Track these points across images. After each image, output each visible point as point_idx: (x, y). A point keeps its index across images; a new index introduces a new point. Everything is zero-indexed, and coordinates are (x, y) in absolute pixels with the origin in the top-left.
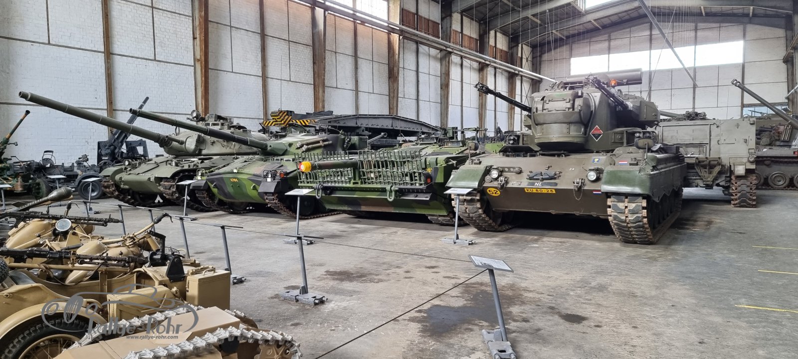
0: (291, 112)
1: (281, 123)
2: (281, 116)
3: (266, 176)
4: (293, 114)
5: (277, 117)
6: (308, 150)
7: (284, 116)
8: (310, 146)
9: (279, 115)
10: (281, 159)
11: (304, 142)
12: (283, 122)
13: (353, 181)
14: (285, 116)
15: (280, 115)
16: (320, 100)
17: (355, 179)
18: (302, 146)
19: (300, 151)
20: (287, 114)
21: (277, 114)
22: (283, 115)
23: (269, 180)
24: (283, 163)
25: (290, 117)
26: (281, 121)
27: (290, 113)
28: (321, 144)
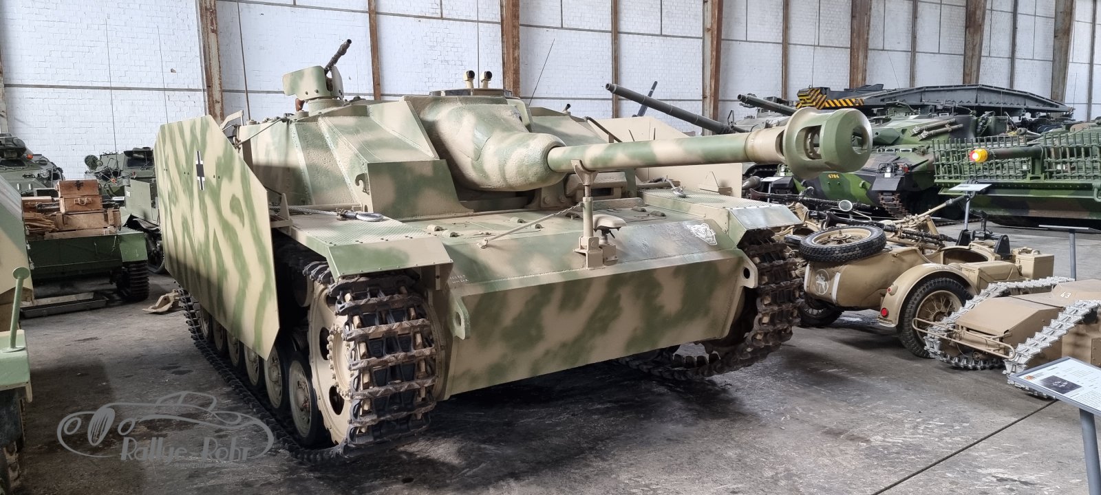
0: (826, 89)
1: (811, 105)
2: (813, 96)
3: (883, 170)
4: (828, 92)
5: (807, 97)
6: (929, 137)
7: (816, 95)
8: (932, 132)
9: (809, 94)
10: (896, 150)
11: (924, 127)
12: (814, 103)
13: (1029, 175)
14: (818, 95)
15: (812, 94)
16: (860, 70)
17: (1033, 173)
18: (920, 132)
19: (918, 138)
20: (821, 93)
21: (808, 93)
22: (815, 93)
23: (888, 175)
24: (899, 153)
25: (825, 96)
26: (812, 102)
27: (824, 90)
28: (948, 128)
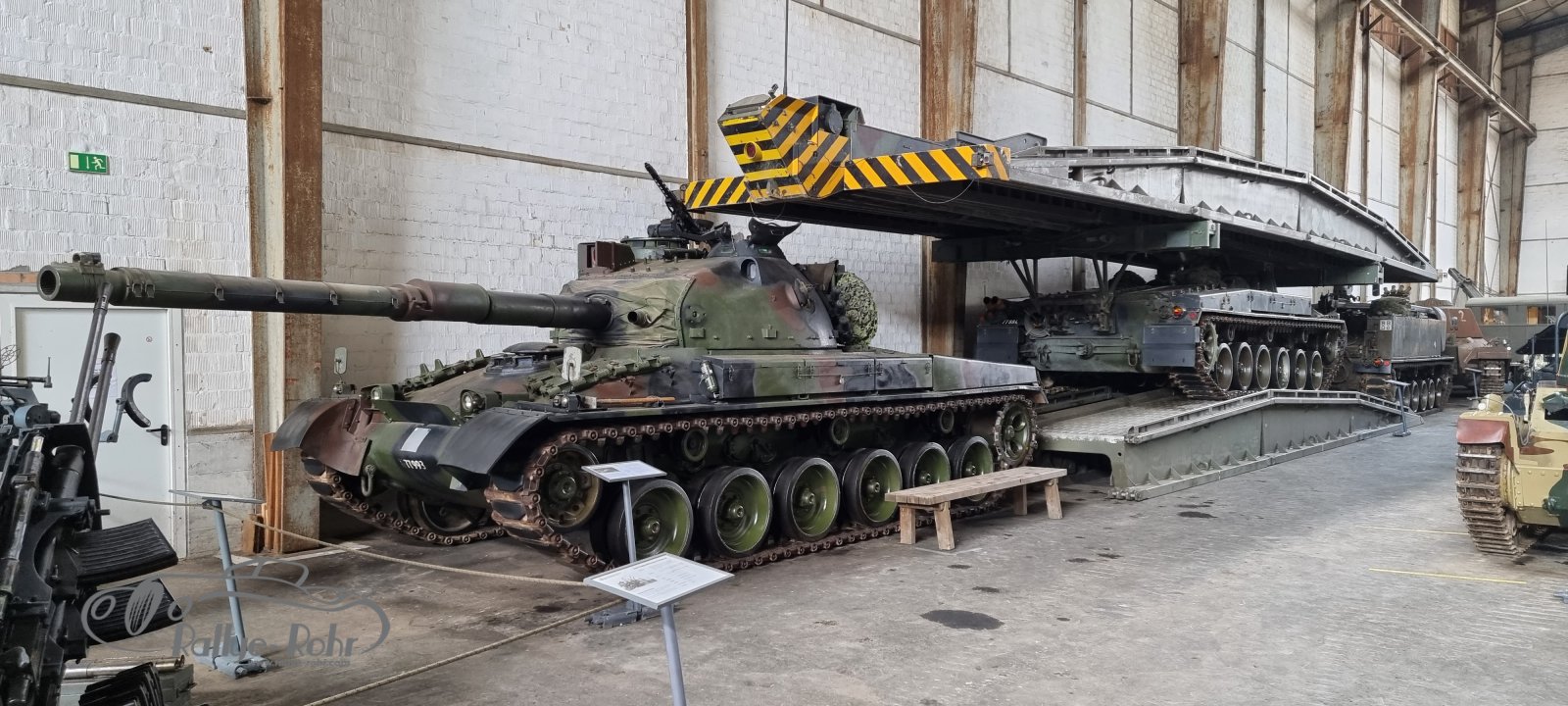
0: (845, 109)
1: (781, 173)
2: (785, 134)
4: (853, 127)
5: (762, 137)
7: (802, 127)
9: (769, 122)
14: (809, 132)
20: (822, 123)
22: (796, 120)
25: (839, 142)
26: (786, 163)
27: (835, 117)
